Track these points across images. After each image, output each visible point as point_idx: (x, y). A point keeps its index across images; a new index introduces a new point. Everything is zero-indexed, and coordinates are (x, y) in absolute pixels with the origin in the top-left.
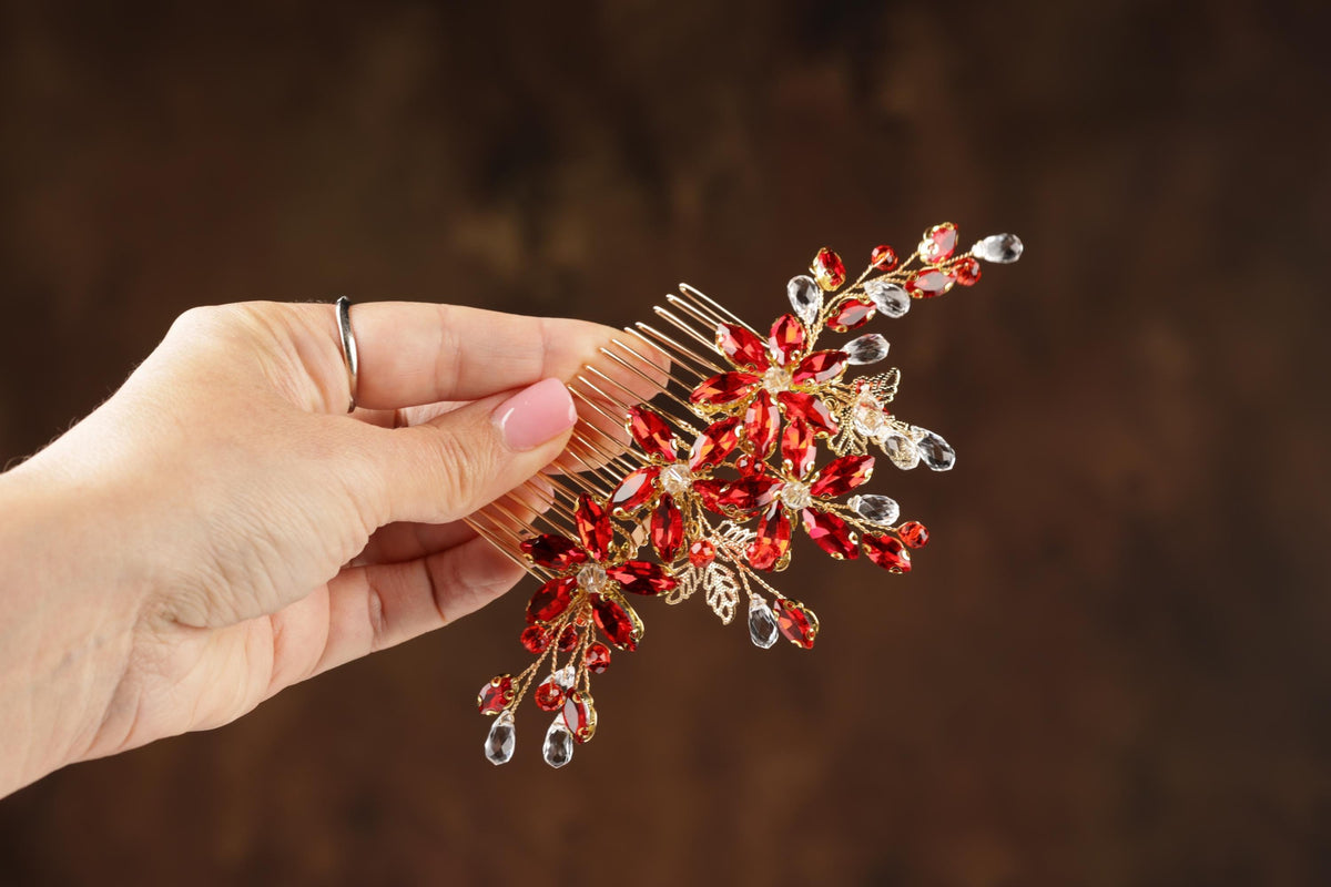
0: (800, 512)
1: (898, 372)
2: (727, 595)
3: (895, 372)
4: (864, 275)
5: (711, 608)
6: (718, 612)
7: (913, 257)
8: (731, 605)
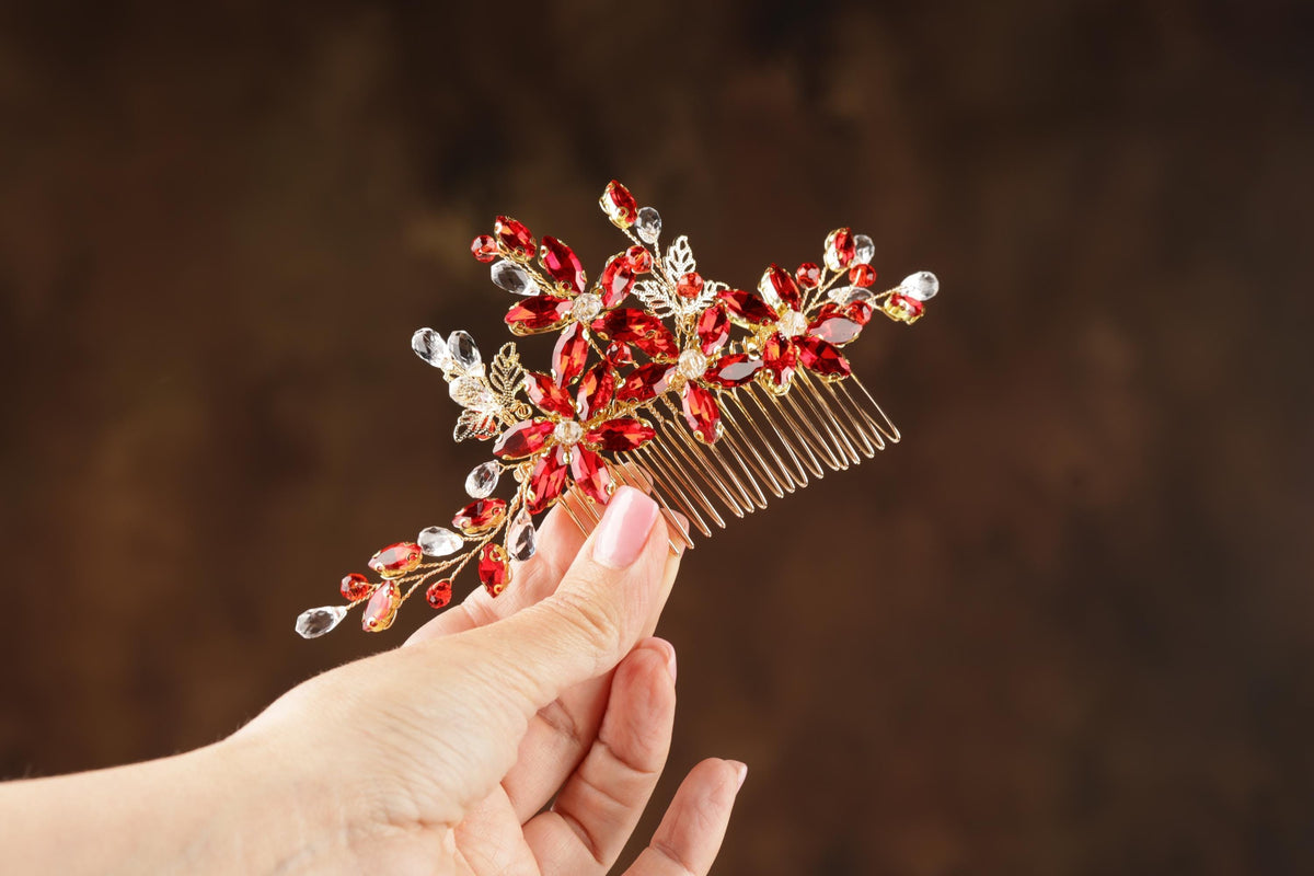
0: (587, 291)
1: (455, 437)
2: (677, 258)
3: (458, 437)
4: (459, 569)
5: (694, 257)
6: (688, 249)
7: (407, 596)
8: (677, 247)
